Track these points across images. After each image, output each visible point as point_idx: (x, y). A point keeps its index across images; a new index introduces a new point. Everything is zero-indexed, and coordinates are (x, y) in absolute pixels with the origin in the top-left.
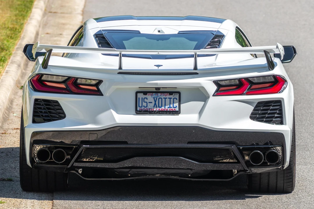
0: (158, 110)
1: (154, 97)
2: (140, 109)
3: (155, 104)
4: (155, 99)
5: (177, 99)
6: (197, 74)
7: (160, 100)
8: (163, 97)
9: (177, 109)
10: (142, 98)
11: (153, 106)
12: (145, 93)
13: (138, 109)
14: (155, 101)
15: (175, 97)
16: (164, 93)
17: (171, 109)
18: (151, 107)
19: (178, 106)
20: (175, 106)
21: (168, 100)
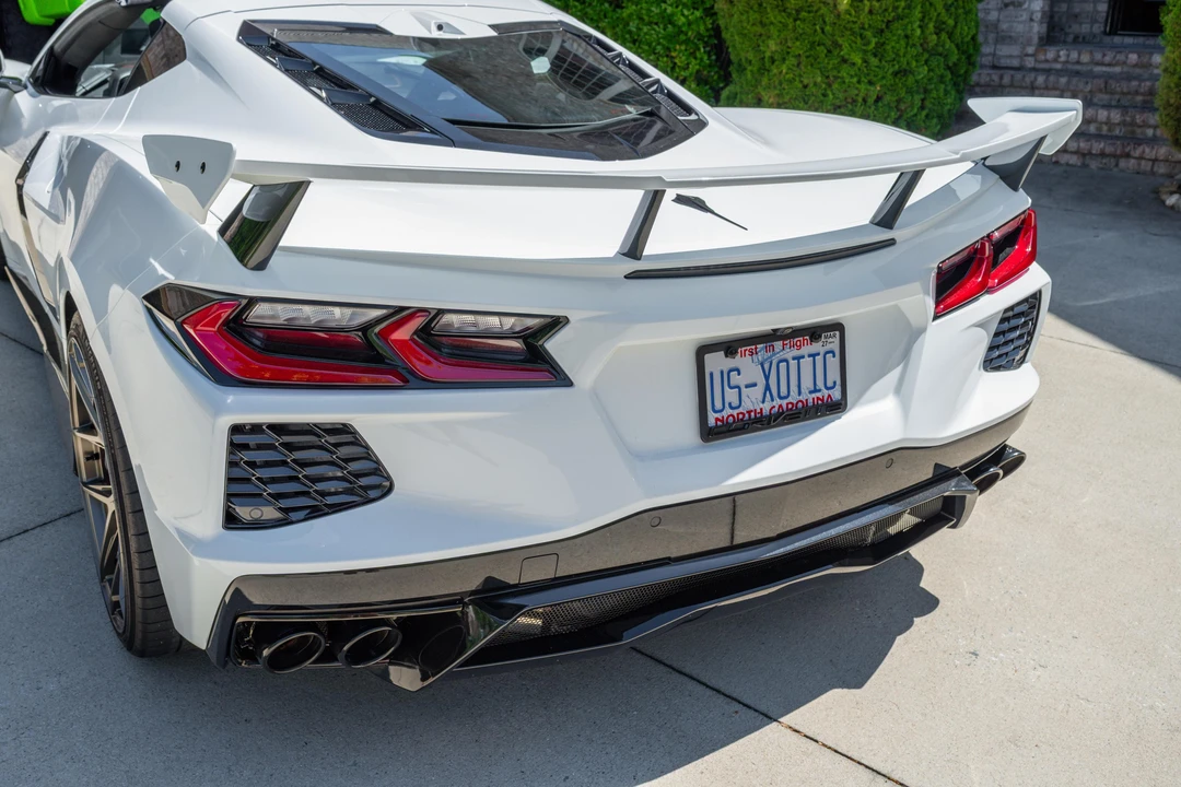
0: (776, 409)
1: (760, 358)
2: (717, 419)
3: (768, 388)
4: (766, 366)
5: (834, 356)
6: (891, 243)
7: (783, 365)
8: (790, 354)
9: (836, 394)
10: (722, 372)
11: (760, 398)
12: (730, 347)
13: (711, 422)
14: (767, 378)
15: (829, 347)
16: (794, 338)
17: (818, 398)
18: (753, 401)
19: (838, 382)
20: (830, 384)
21: (806, 363)
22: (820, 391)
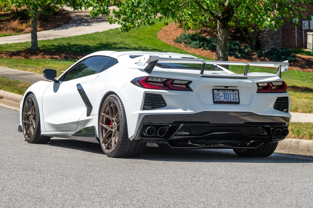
0: (227, 101)
1: (223, 93)
3: (225, 97)
4: (225, 94)
5: (237, 95)
6: (247, 78)
7: (227, 94)
8: (229, 93)
9: (238, 101)
10: (217, 93)
11: (224, 98)
12: (218, 90)
13: (215, 100)
14: (225, 96)
15: (236, 93)
16: (229, 90)
17: (234, 101)
18: (222, 99)
19: (238, 99)
20: (236, 99)
21: (232, 95)
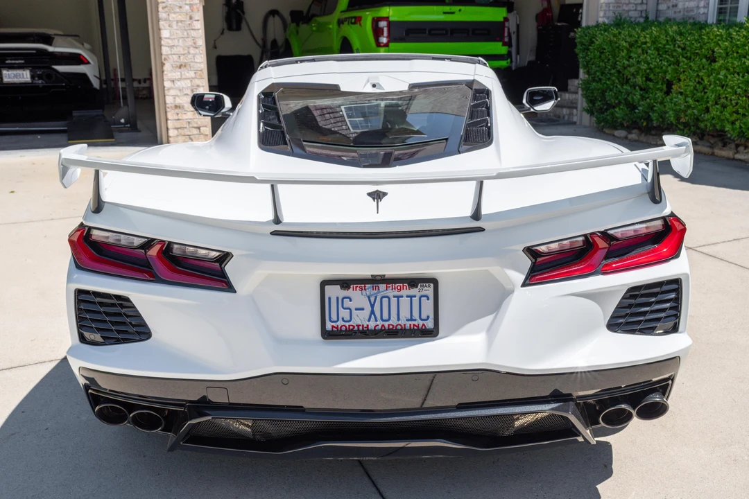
0: (380, 327)
1: (368, 294)
2: (333, 327)
3: (373, 312)
4: (372, 299)
5: (428, 299)
6: (481, 230)
7: (385, 300)
8: (391, 293)
9: (430, 324)
10: (338, 298)
11: (367, 318)
12: (345, 283)
13: (329, 326)
14: (372, 306)
15: (424, 293)
16: (395, 284)
17: (414, 325)
18: (361, 319)
19: (432, 316)
20: (424, 316)
21: (405, 302)
22: (415, 320)
